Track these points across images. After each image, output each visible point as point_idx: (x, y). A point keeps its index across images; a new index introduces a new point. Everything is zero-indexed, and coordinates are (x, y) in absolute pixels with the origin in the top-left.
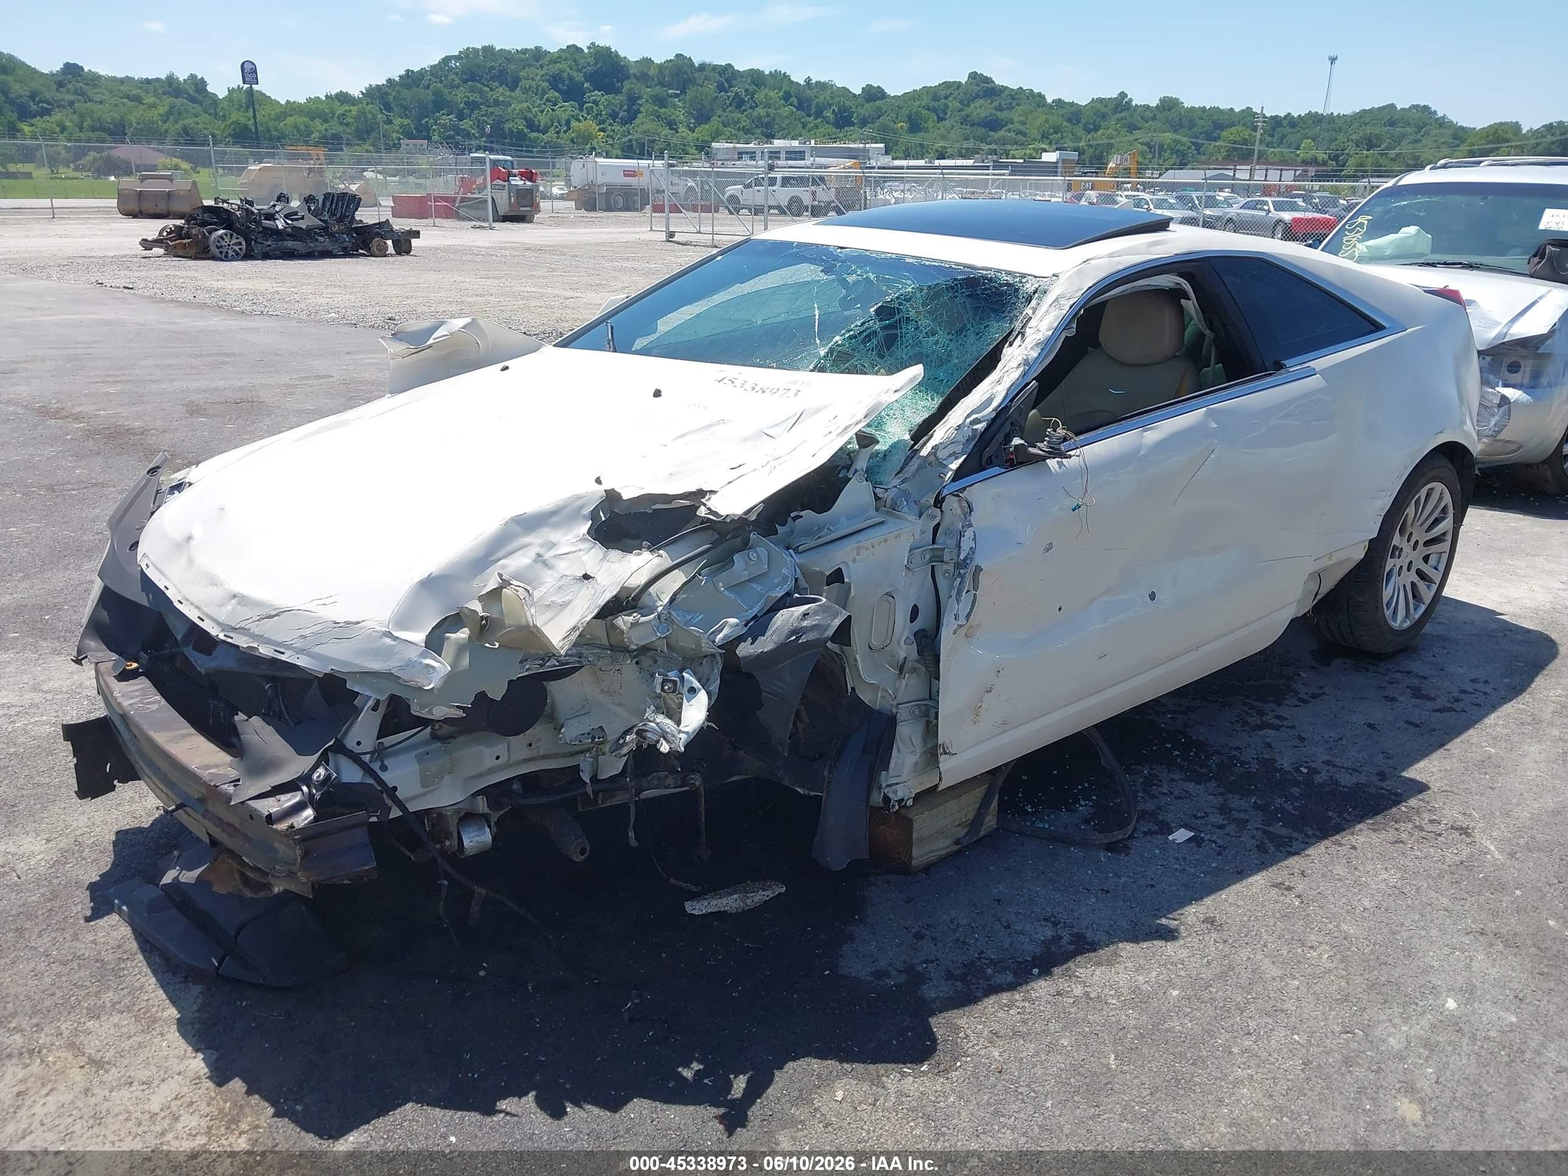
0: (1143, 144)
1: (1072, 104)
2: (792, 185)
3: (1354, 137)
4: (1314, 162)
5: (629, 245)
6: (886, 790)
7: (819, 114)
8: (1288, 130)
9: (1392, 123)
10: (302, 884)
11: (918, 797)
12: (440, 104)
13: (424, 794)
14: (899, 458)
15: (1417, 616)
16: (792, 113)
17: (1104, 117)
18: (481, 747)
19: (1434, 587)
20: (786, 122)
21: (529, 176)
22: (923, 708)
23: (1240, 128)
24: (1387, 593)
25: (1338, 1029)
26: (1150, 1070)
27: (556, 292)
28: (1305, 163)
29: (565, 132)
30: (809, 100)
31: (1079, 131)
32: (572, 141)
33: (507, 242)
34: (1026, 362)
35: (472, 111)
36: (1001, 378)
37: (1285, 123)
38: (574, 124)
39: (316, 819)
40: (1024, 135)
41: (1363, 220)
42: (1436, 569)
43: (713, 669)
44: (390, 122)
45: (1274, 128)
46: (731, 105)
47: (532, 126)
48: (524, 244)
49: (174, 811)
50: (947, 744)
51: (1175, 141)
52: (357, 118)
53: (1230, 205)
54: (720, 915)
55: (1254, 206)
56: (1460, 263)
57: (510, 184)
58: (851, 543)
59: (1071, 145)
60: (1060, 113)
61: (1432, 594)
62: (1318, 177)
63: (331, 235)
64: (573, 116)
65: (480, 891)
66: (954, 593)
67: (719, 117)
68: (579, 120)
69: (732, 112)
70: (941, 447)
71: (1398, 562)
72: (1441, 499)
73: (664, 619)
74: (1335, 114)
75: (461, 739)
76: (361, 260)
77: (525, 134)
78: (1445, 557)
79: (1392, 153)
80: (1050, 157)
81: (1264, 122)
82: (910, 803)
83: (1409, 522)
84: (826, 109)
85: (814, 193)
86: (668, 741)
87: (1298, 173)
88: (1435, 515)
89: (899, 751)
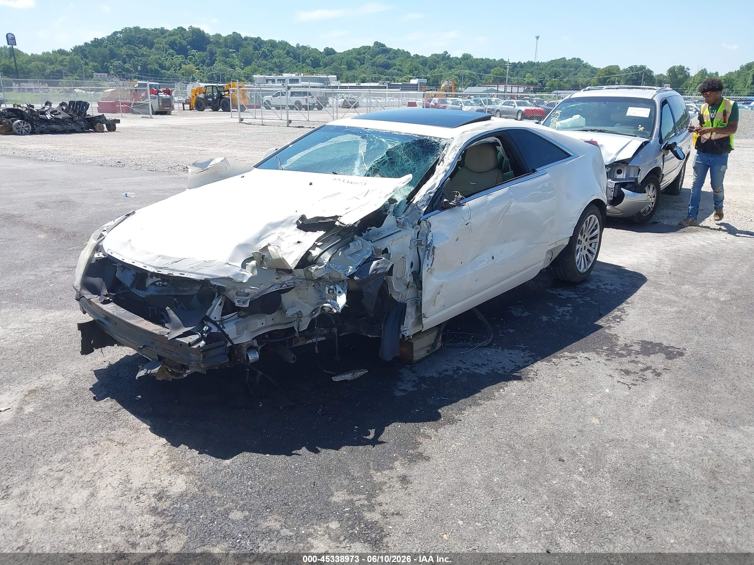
0: (455, 75)
1: (423, 57)
2: (296, 96)
3: (549, 72)
4: (532, 83)
5: (221, 125)
6: (403, 333)
7: (304, 61)
8: (520, 69)
9: (564, 66)
10: (202, 368)
11: (414, 335)
12: (113, 55)
13: (238, 337)
14: (403, 207)
15: (589, 267)
16: (291, 61)
17: (438, 62)
18: (257, 320)
19: (594, 256)
20: (289, 65)
21: (168, 92)
22: (415, 301)
23: (498, 68)
24: (577, 257)
25: (570, 400)
26: (509, 416)
27: (194, 147)
28: (528, 84)
29: (179, 70)
30: (299, 55)
31: (427, 69)
32: (183, 74)
33: (162, 125)
34: (446, 171)
35: (130, 59)
36: (437, 177)
37: (518, 66)
38: (183, 66)
39: (206, 344)
40: (401, 71)
41: (558, 112)
42: (594, 249)
43: (344, 286)
44: (87, 64)
45: (514, 68)
46: (261, 57)
47: (162, 66)
48: (170, 125)
49: (142, 348)
50: (425, 313)
51: (470, 73)
52: (70, 62)
53: (498, 104)
54: (345, 381)
55: (509, 104)
56: (597, 130)
57: (159, 97)
58: (390, 238)
59: (423, 76)
60: (418, 61)
61: (594, 258)
62: (535, 91)
63: (75, 122)
64: (182, 62)
65: (260, 373)
66: (426, 256)
67: (256, 62)
68: (185, 64)
69: (262, 60)
70: (419, 202)
71: (581, 246)
72: (595, 221)
73: (327, 267)
74: (540, 62)
75: (249, 317)
76: (91, 134)
77: (159, 71)
78: (597, 244)
79: (565, 80)
80: (414, 81)
81: (510, 66)
82: (411, 337)
83: (584, 230)
84: (307, 59)
85: (306, 100)
86: (336, 309)
87: (525, 88)
88: (593, 228)
89: (407, 317)
